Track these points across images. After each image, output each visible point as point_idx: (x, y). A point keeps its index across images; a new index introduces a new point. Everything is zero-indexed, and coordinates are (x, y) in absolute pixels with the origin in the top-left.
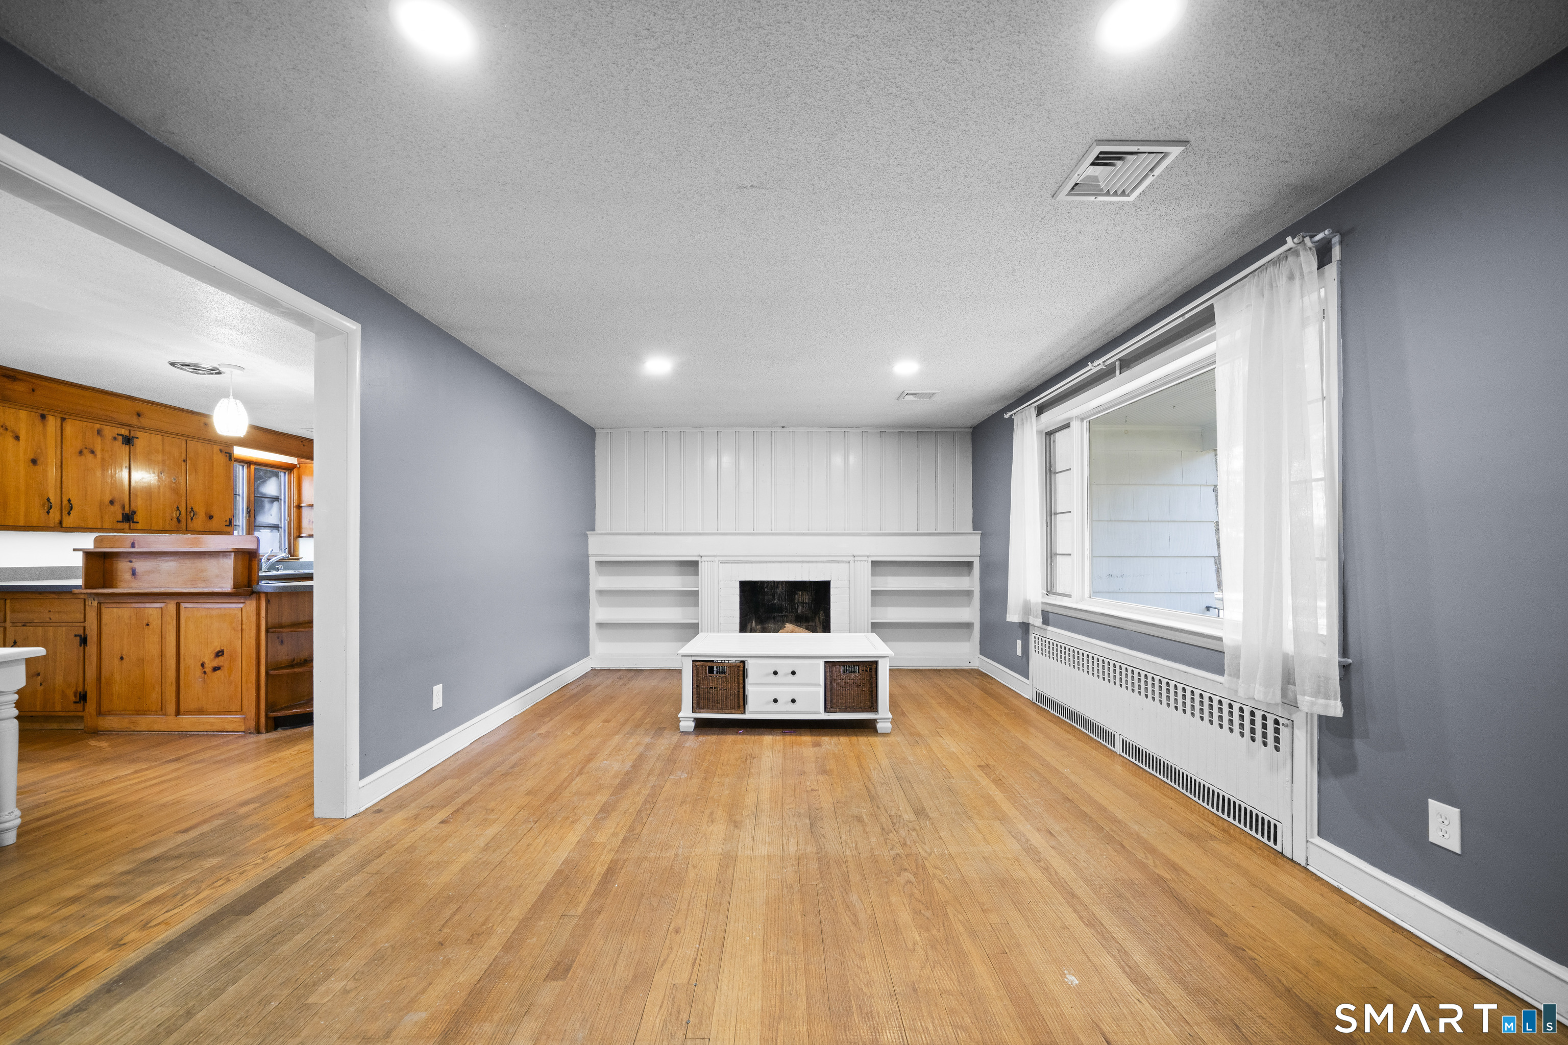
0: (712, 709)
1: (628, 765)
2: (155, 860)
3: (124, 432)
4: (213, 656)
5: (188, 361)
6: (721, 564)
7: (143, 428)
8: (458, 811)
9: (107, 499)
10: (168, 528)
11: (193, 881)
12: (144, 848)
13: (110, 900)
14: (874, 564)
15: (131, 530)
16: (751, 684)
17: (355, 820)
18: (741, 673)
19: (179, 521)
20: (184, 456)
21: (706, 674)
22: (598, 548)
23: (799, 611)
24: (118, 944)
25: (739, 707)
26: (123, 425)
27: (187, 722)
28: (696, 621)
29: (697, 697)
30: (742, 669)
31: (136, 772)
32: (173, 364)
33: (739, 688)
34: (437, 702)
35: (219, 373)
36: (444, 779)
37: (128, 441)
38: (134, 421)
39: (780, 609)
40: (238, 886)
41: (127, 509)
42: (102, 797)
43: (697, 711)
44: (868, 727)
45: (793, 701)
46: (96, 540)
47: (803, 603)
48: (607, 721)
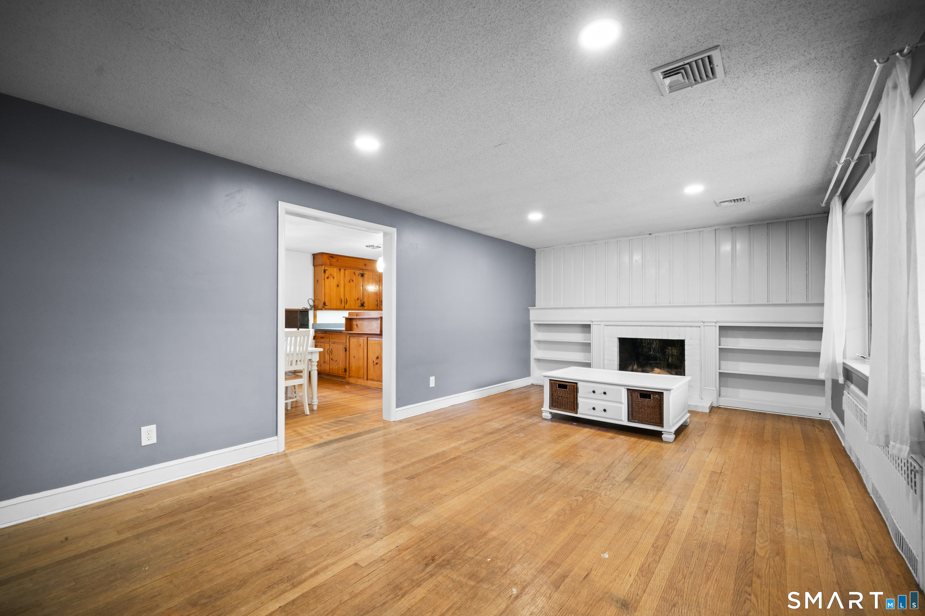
0: (560, 408)
1: (501, 427)
2: (340, 421)
3: (361, 272)
4: (376, 358)
5: (370, 245)
6: (606, 327)
7: (367, 270)
8: (424, 427)
9: (357, 298)
10: (374, 309)
11: (344, 428)
12: (340, 417)
13: (326, 428)
14: (722, 329)
15: (364, 310)
16: (581, 397)
17: (393, 422)
18: (576, 389)
19: (377, 306)
20: (379, 279)
21: (557, 388)
22: (535, 316)
23: (670, 360)
24: (321, 438)
25: (574, 409)
26: (361, 269)
27: (369, 383)
28: (589, 362)
29: (552, 400)
30: (576, 387)
31: (351, 397)
32: (367, 246)
33: (574, 399)
34: (432, 384)
35: (380, 247)
36: (430, 416)
37: (362, 275)
38: (364, 267)
39: (655, 359)
40: (353, 432)
41: (362, 301)
42: (339, 402)
43: (551, 408)
44: (657, 436)
45: (605, 410)
46: (350, 314)
47: (672, 355)
48: (513, 408)
